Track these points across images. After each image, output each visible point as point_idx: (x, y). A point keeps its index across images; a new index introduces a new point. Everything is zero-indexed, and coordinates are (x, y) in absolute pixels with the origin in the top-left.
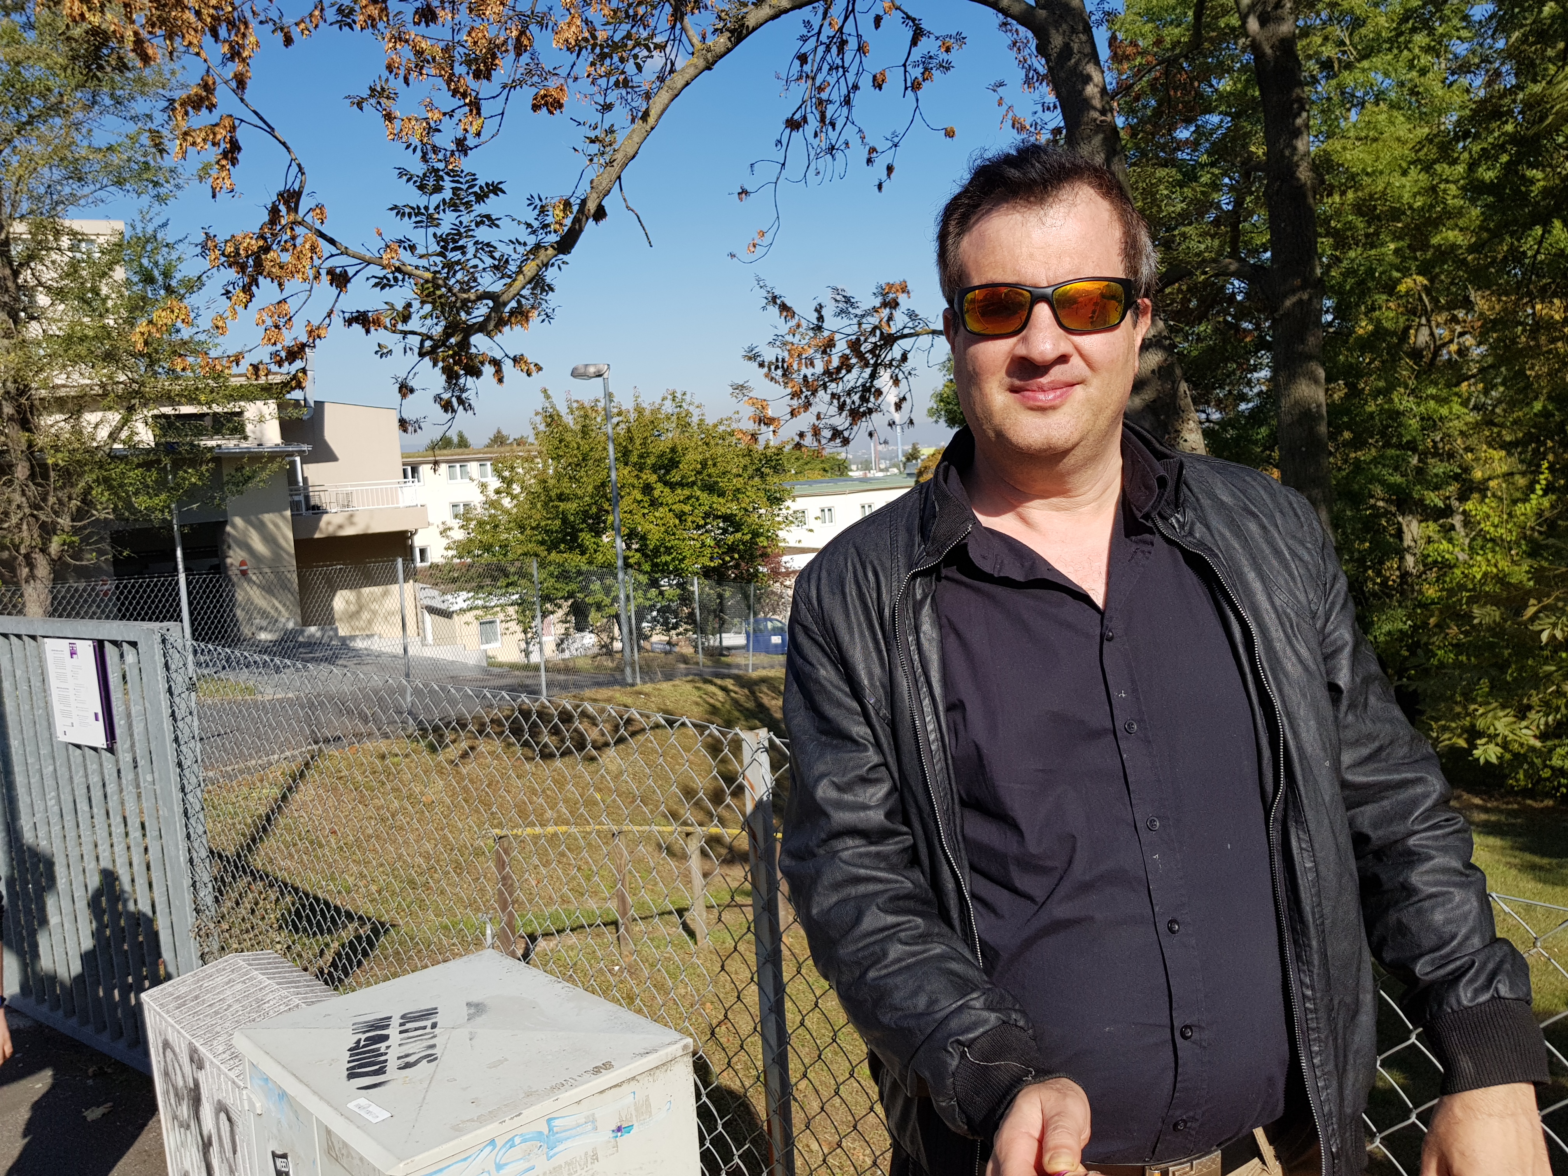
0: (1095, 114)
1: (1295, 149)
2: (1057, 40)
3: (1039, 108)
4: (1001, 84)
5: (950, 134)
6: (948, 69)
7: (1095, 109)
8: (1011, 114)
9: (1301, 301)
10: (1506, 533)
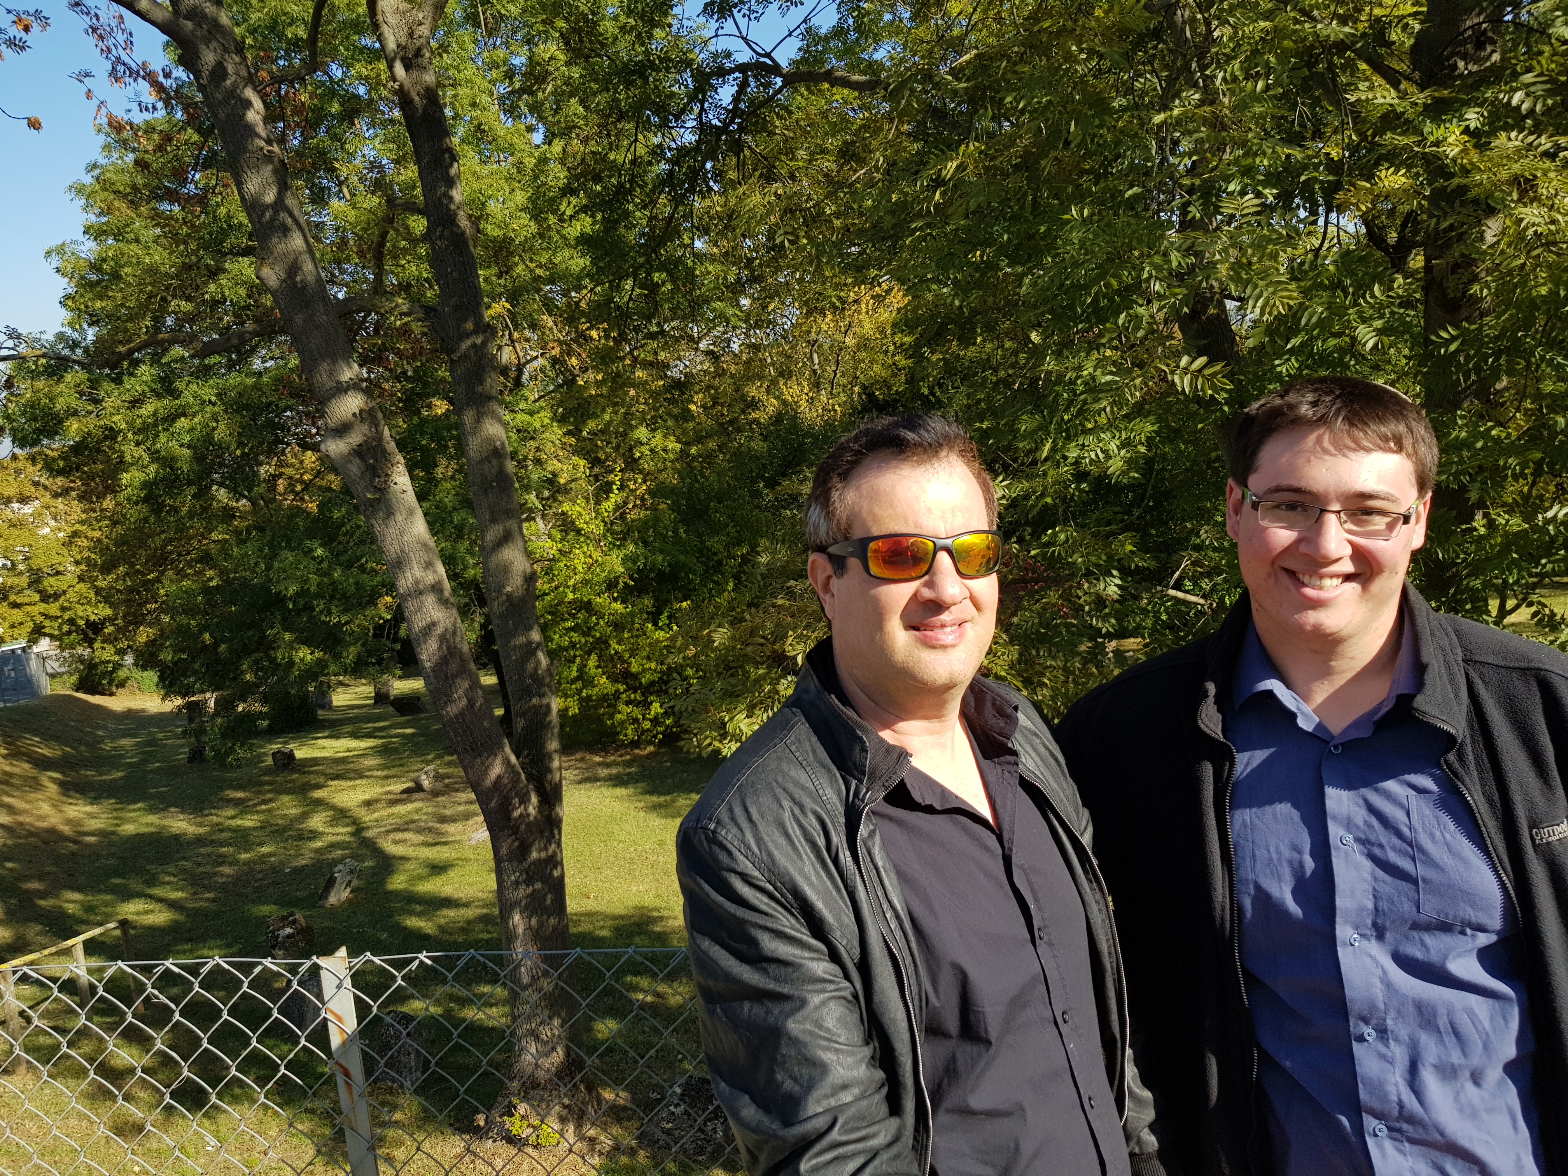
0: (262, 143)
1: (451, 198)
2: (209, 57)
3: (135, 107)
4: (87, 75)
5: (34, 124)
6: (22, 48)
7: (260, 137)
8: (104, 111)
9: (474, 345)
10: (596, 528)
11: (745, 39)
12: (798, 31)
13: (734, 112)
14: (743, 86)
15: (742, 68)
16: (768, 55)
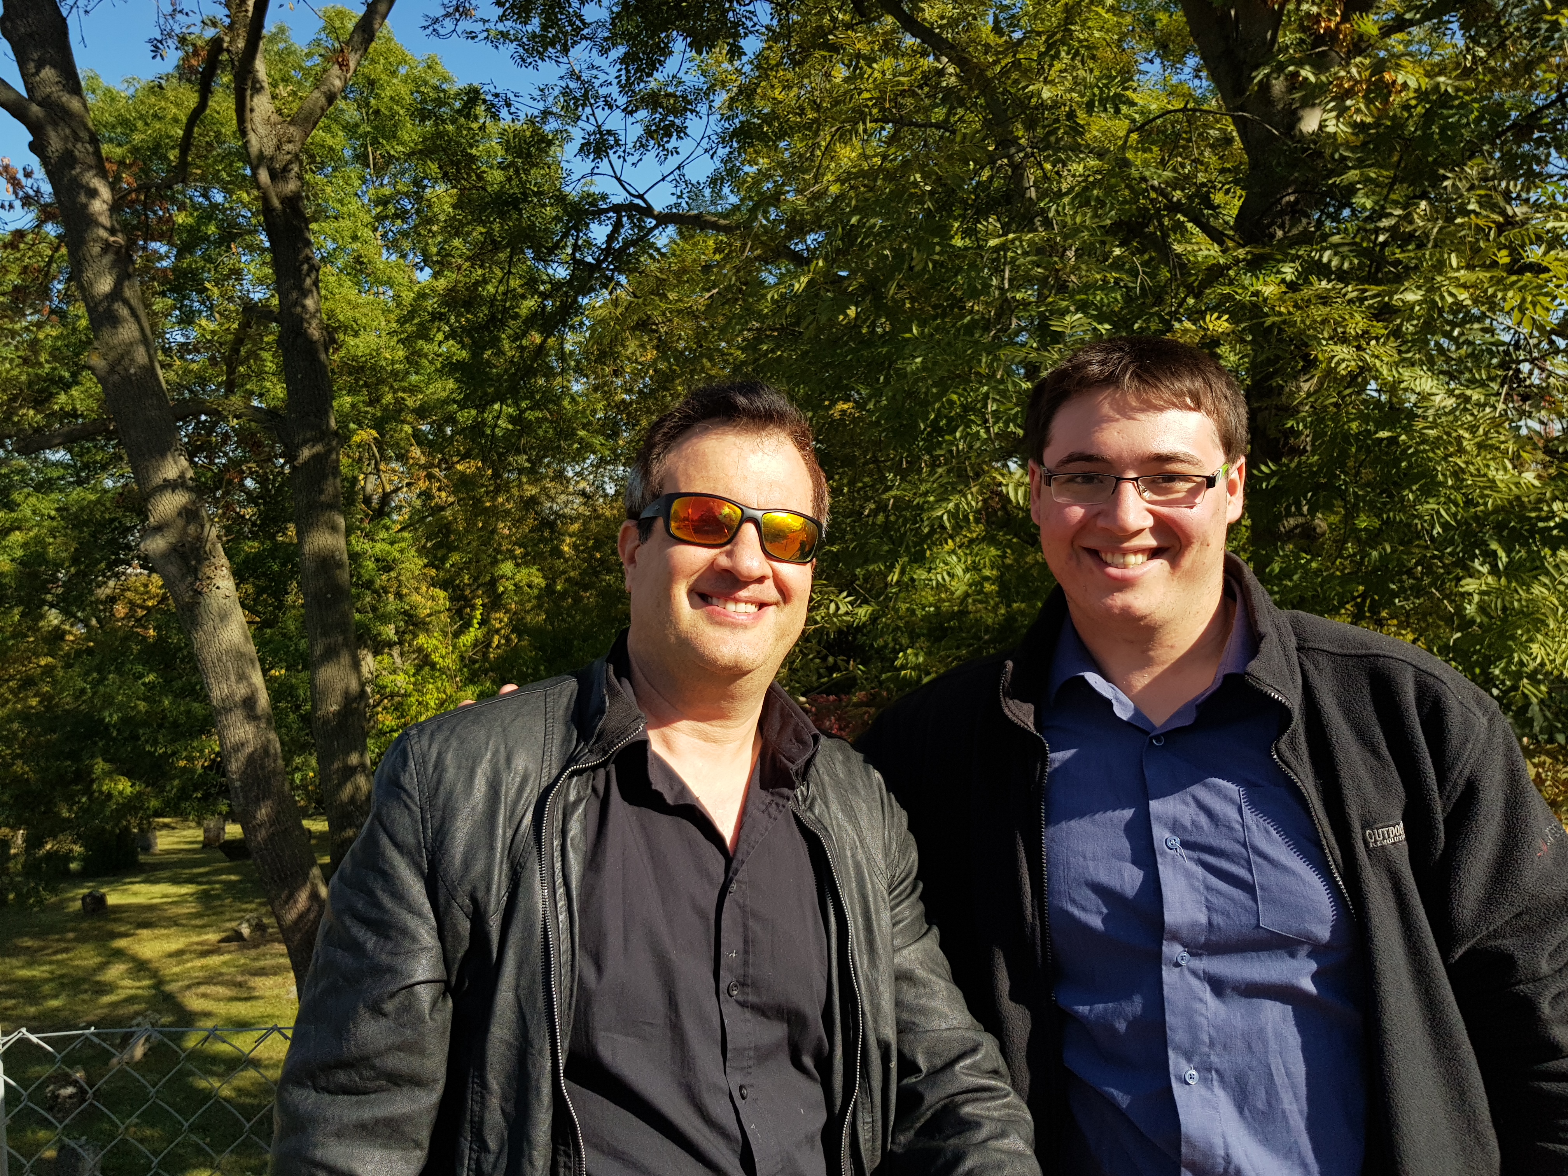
0: (104, 233)
1: (304, 307)
7: (102, 226)
9: (317, 454)
10: (450, 662)
11: (619, 180)
12: (671, 177)
13: (608, 250)
14: (618, 226)
15: (617, 209)
16: (641, 197)
